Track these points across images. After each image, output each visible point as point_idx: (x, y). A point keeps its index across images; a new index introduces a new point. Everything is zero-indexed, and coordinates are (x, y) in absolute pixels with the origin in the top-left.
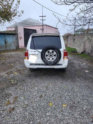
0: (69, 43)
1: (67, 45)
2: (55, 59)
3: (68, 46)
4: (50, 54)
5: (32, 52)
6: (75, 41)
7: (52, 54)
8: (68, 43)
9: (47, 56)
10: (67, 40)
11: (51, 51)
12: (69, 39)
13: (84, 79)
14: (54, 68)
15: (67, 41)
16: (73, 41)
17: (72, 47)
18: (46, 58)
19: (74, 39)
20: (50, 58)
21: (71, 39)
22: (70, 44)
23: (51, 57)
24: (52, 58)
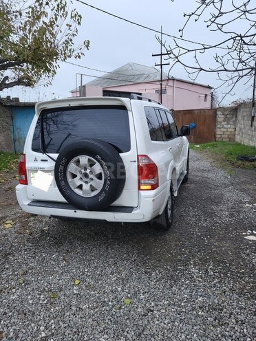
0: (240, 129)
1: (235, 135)
2: (100, 189)
3: (237, 140)
4: (83, 171)
5: (36, 160)
6: (255, 123)
7: (88, 171)
8: (238, 129)
9: (74, 176)
10: (234, 119)
11: (84, 159)
12: (239, 118)
13: (220, 272)
14: (105, 222)
15: (235, 123)
16: (250, 122)
17: (246, 142)
18: (70, 184)
19: (253, 117)
20: (84, 184)
21: (246, 118)
22: (242, 133)
23: (86, 182)
24: (89, 184)
